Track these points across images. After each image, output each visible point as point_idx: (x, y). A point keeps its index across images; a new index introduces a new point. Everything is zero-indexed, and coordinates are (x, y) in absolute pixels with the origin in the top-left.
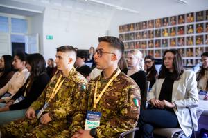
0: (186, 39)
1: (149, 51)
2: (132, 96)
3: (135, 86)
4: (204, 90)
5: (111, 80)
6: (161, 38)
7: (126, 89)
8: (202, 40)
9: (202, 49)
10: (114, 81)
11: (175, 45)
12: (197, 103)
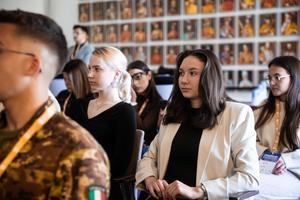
0: (237, 23)
1: (153, 48)
2: (85, 181)
3: (94, 152)
4: (274, 149)
5: (27, 136)
6: (182, 17)
7: (68, 163)
8: (273, 26)
9: (272, 46)
10: (35, 139)
11: (213, 37)
12: (255, 187)
